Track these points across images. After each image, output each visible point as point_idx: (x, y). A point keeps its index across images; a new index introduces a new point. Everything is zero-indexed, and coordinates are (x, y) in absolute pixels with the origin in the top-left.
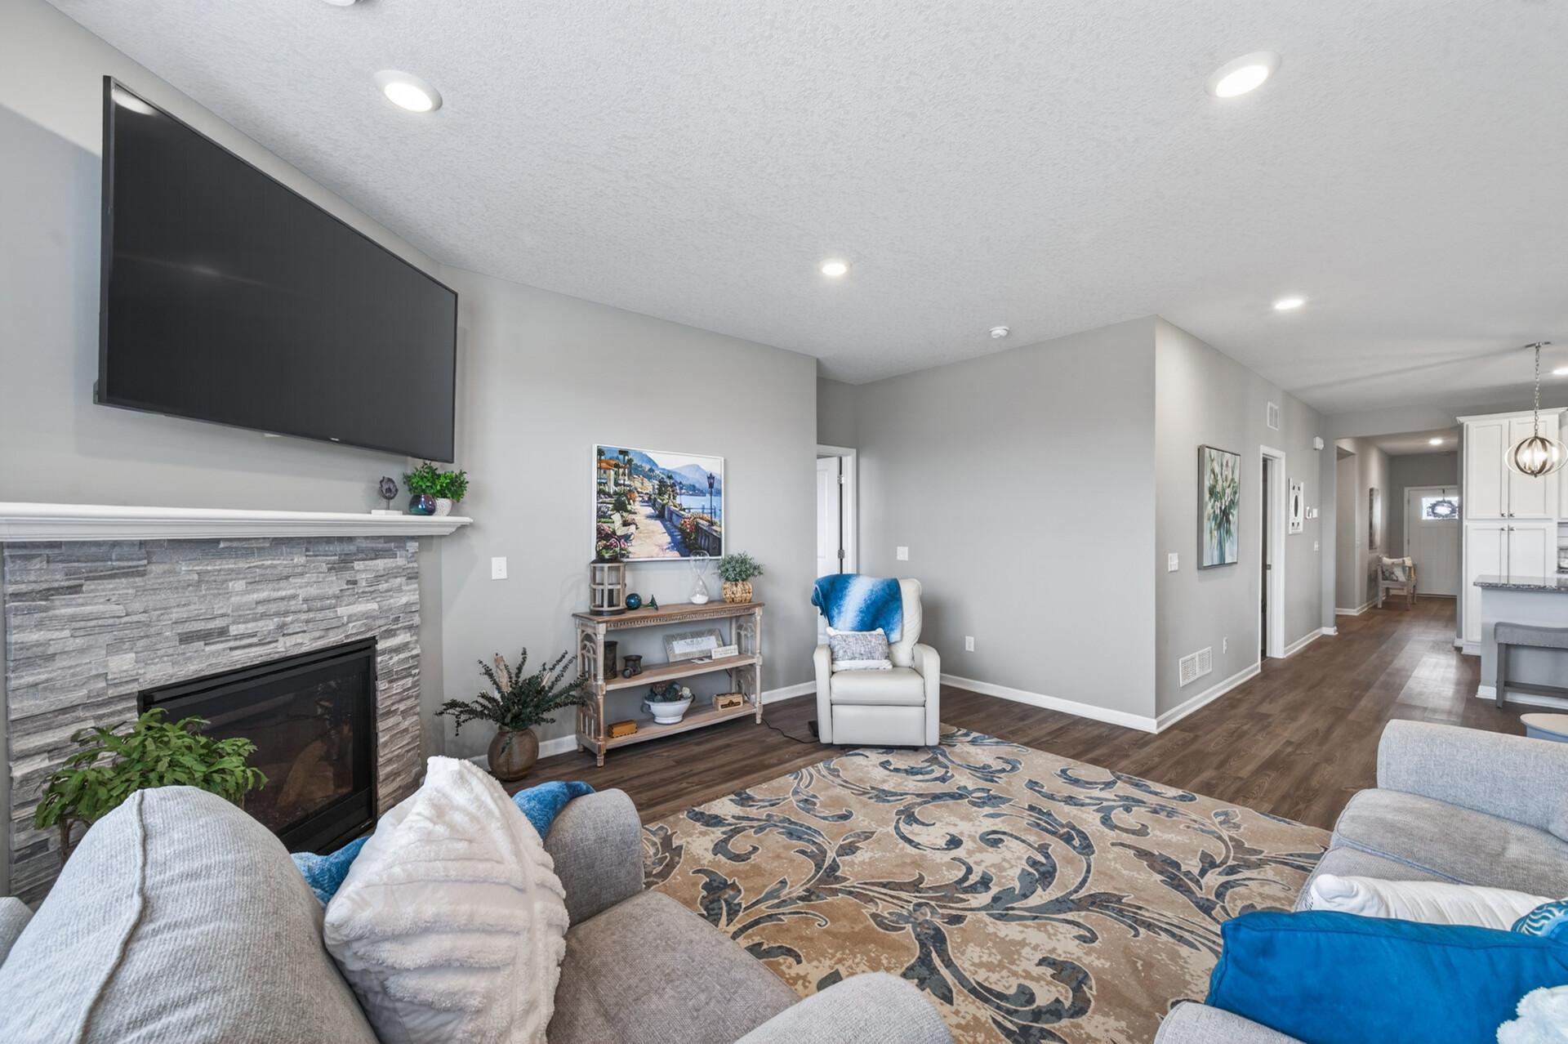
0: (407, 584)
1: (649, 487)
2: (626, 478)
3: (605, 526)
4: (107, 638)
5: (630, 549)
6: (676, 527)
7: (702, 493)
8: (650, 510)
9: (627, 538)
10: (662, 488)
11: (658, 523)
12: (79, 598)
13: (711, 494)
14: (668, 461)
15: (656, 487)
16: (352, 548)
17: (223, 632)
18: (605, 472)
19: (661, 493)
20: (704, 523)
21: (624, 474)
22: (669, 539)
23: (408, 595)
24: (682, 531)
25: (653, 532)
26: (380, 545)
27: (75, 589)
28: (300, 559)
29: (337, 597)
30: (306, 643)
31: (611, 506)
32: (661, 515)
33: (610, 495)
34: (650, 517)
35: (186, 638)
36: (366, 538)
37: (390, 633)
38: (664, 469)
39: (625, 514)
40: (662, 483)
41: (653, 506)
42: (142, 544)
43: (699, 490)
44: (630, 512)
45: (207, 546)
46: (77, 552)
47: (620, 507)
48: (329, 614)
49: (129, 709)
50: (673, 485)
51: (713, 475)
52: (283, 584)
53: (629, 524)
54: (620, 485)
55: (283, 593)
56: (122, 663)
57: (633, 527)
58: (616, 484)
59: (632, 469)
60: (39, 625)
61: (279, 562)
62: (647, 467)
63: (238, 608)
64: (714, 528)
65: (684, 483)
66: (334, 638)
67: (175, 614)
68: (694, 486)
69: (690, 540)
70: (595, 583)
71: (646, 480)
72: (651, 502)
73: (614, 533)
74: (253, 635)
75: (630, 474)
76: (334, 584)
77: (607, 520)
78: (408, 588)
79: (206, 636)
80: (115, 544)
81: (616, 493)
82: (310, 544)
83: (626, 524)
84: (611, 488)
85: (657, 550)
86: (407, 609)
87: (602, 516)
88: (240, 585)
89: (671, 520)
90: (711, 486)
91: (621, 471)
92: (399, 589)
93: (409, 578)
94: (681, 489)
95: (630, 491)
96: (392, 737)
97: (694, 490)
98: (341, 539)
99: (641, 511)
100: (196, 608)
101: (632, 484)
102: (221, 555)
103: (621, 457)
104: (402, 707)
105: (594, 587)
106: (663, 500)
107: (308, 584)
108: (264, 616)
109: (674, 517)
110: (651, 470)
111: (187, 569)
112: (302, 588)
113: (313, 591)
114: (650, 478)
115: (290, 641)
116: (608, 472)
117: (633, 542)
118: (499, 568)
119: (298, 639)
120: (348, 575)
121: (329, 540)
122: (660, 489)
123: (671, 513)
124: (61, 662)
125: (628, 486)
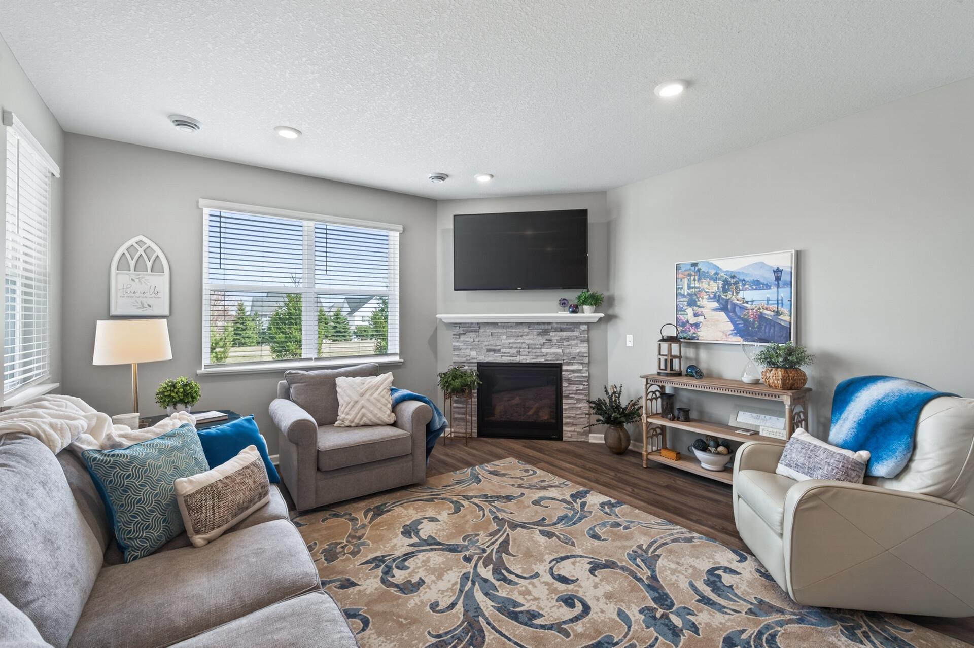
0: (580, 344)
1: (715, 287)
2: (696, 282)
3: (682, 317)
4: (470, 347)
5: (699, 333)
6: (739, 317)
7: (767, 287)
8: (716, 305)
9: (697, 325)
10: (726, 286)
11: (723, 314)
12: (465, 336)
13: (778, 286)
14: (729, 265)
15: (721, 286)
16: (550, 327)
17: (499, 351)
18: (681, 281)
19: (725, 290)
20: (768, 314)
21: (695, 280)
22: (732, 328)
23: (583, 348)
24: (746, 321)
25: (718, 321)
26: (564, 326)
27: (465, 334)
28: (526, 330)
29: (541, 345)
30: (529, 359)
31: (686, 303)
32: (725, 307)
33: (684, 296)
34: (716, 310)
35: (489, 350)
36: (557, 323)
37: (568, 364)
38: (727, 271)
39: (695, 308)
40: (726, 283)
41: (718, 301)
42: (478, 323)
43: (763, 284)
44: (699, 307)
45: (495, 324)
46: (465, 325)
47: (692, 303)
48: (538, 351)
49: (475, 366)
50: (736, 283)
51: (781, 268)
52: (520, 338)
53: (699, 316)
54: (693, 288)
55: (519, 341)
56: (473, 354)
57: (701, 319)
58: (689, 288)
59: (701, 275)
60: (457, 342)
61: (518, 330)
62: (713, 272)
63: (504, 344)
64: (781, 317)
65: (747, 279)
66: (541, 360)
67: (486, 343)
68: (758, 281)
69: (753, 328)
70: (660, 354)
71: (712, 282)
72: (716, 298)
73: (688, 322)
74: (509, 353)
75: (699, 280)
76: (541, 340)
77: (683, 313)
78: (582, 345)
79: (494, 351)
80: (472, 323)
81: (689, 294)
82: (529, 325)
83: (696, 315)
84: (686, 291)
85: (721, 334)
86: (580, 355)
87: (679, 310)
88: (504, 337)
89: (734, 311)
90: (778, 279)
91: (692, 278)
92: (576, 345)
93: (582, 341)
94: (744, 285)
95: (699, 291)
96: (569, 407)
97: (757, 285)
98: (544, 323)
99: (708, 305)
100: (492, 342)
101: (700, 286)
102: (499, 327)
103: (693, 268)
104: (576, 397)
105: (660, 357)
106: (727, 296)
107: (529, 339)
108: (511, 348)
109: (737, 309)
110: (717, 274)
111: (489, 330)
112: (528, 340)
113: (531, 342)
114: (715, 280)
115: (522, 358)
116: (683, 280)
117: (702, 329)
118: (629, 340)
119: (525, 357)
120: (548, 337)
121: (538, 323)
122: (724, 288)
123: (735, 305)
124: (462, 351)
125: (698, 288)
